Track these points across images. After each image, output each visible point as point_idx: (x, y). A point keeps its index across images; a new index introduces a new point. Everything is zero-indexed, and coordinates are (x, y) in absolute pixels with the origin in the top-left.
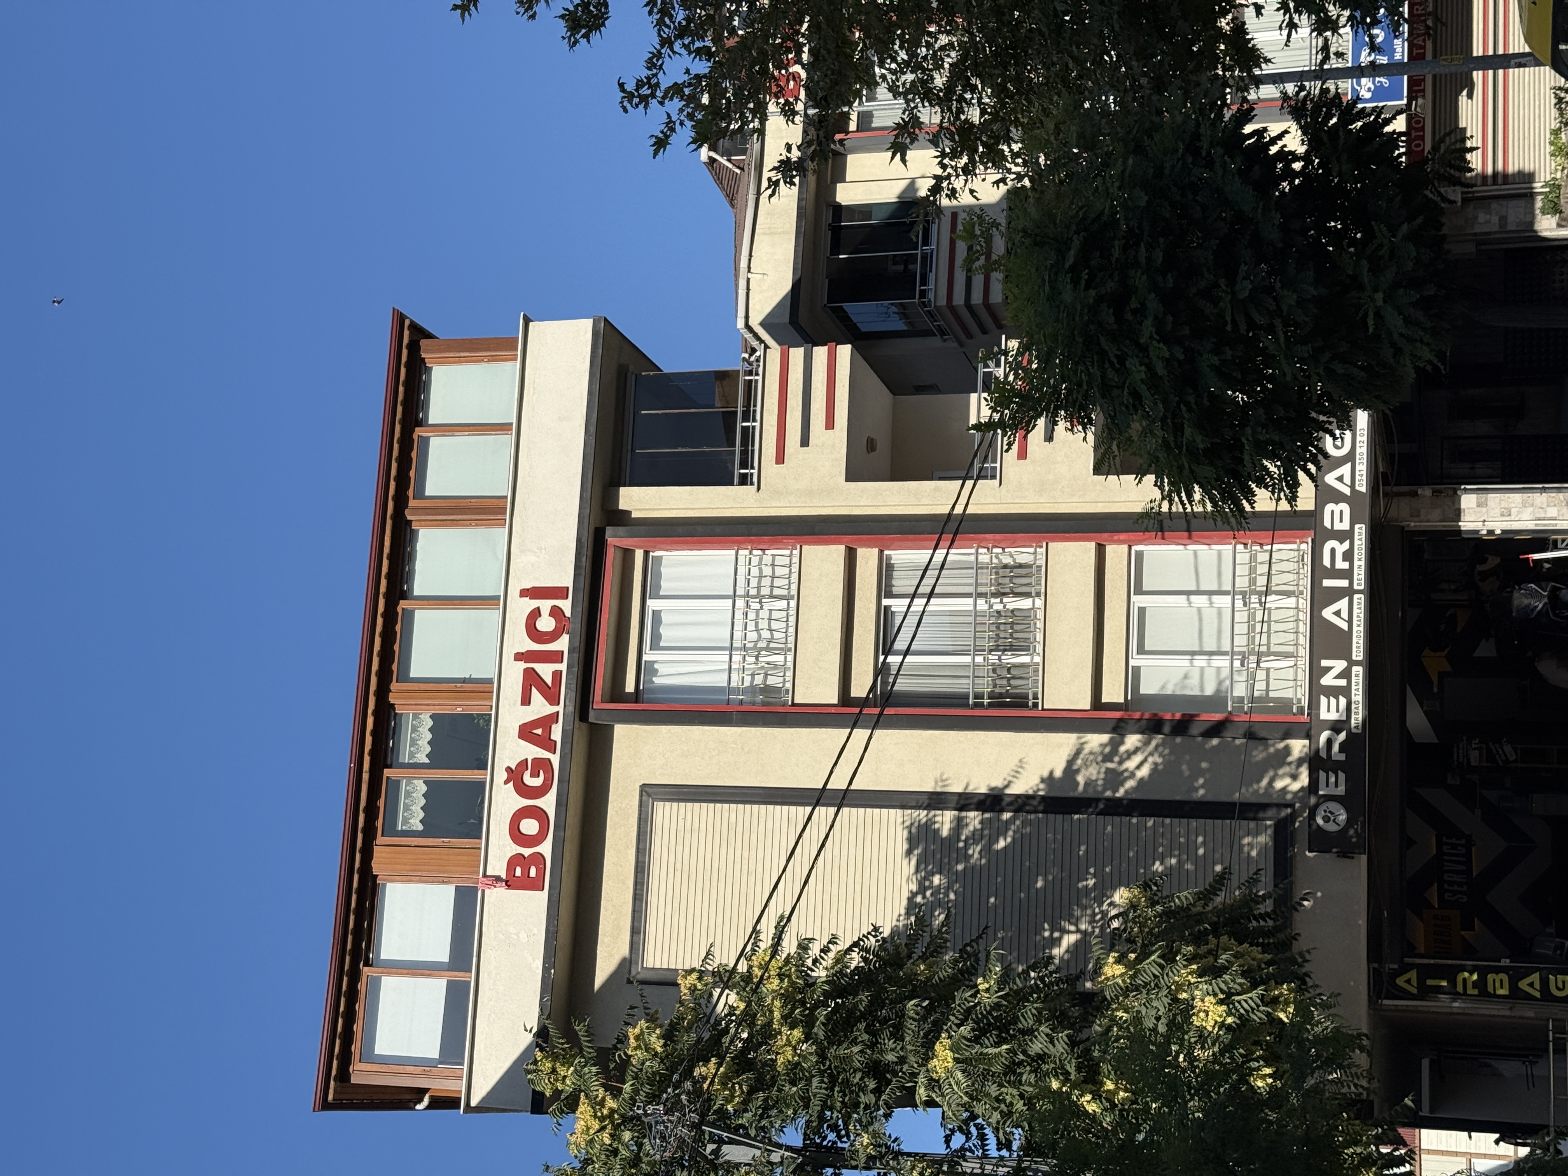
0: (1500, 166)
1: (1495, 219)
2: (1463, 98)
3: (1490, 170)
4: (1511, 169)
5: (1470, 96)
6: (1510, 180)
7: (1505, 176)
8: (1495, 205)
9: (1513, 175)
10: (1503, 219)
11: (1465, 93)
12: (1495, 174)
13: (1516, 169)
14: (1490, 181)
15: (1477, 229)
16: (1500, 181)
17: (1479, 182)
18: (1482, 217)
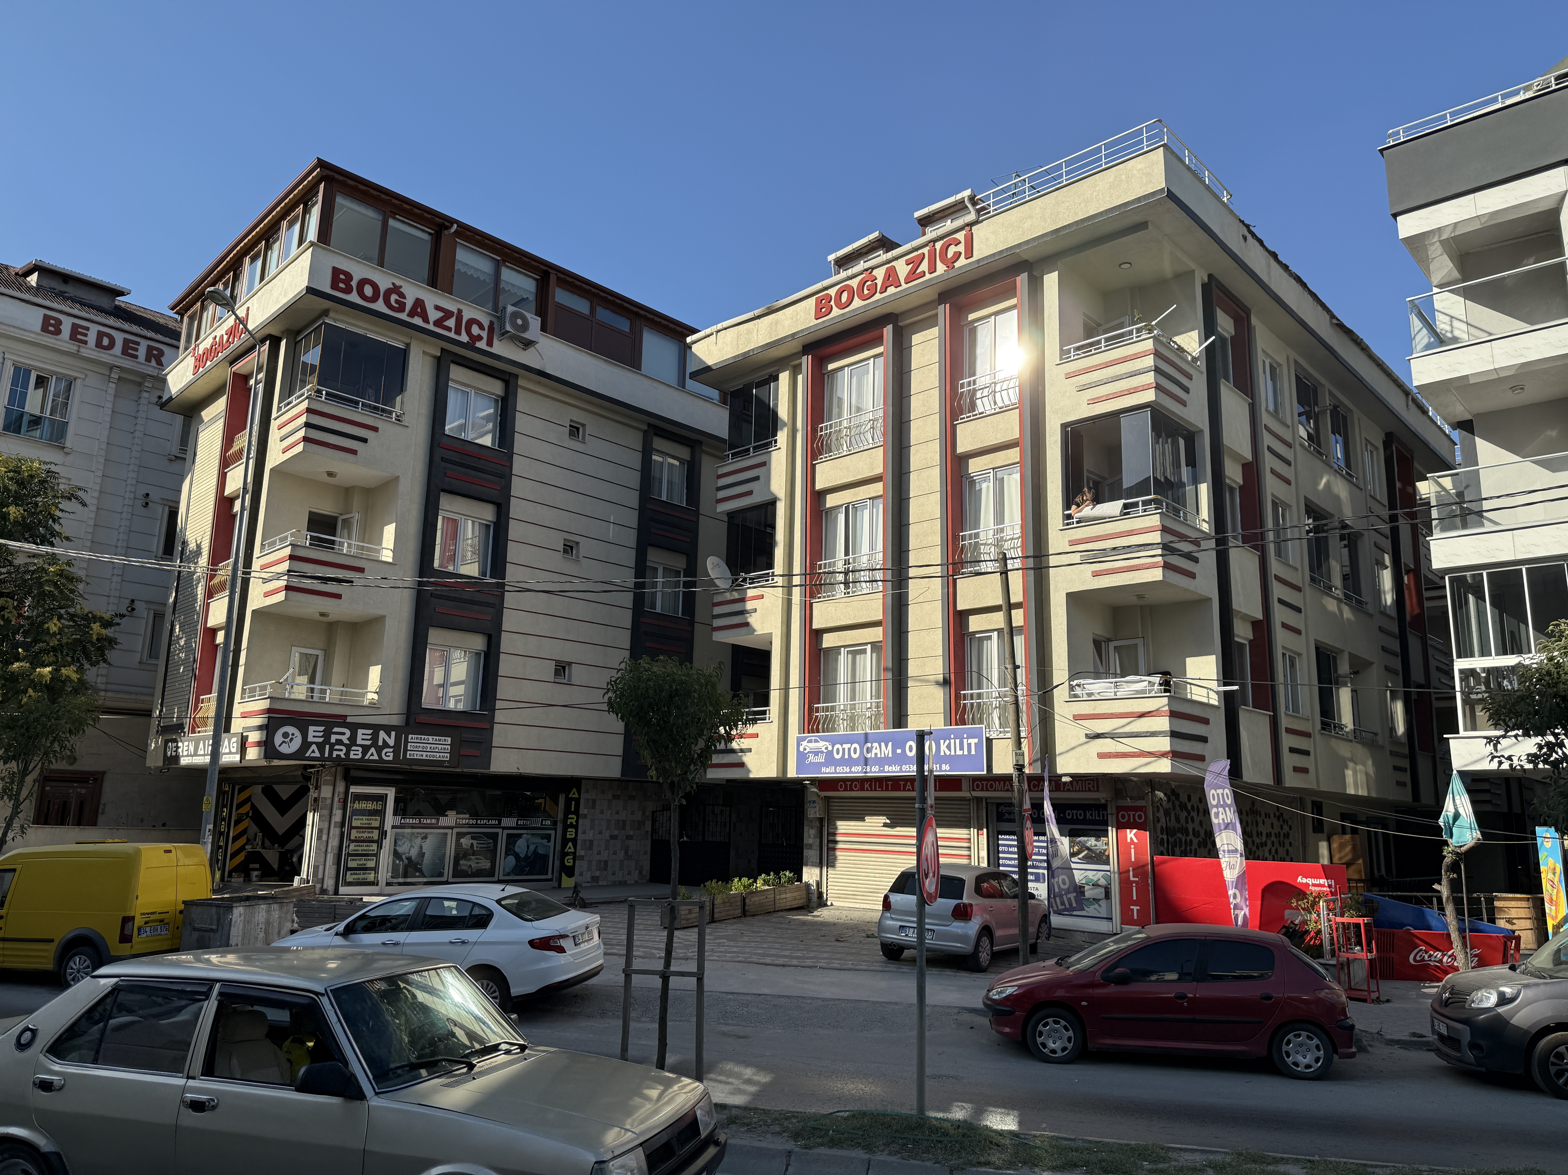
0: (840, 846)
1: (811, 841)
2: (884, 819)
3: (838, 838)
4: (838, 853)
5: (885, 825)
6: (831, 853)
7: (834, 849)
8: (818, 840)
9: (834, 855)
10: (810, 847)
11: (888, 821)
12: (836, 842)
13: (839, 858)
14: (831, 838)
15: (806, 828)
16: (831, 845)
17: (831, 831)
18: (812, 832)
